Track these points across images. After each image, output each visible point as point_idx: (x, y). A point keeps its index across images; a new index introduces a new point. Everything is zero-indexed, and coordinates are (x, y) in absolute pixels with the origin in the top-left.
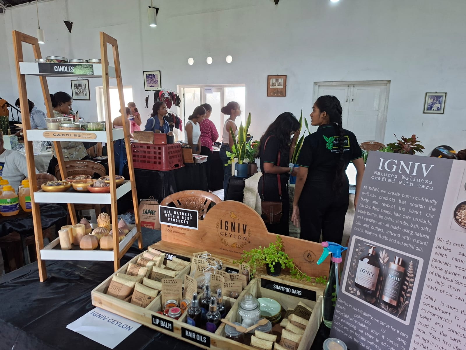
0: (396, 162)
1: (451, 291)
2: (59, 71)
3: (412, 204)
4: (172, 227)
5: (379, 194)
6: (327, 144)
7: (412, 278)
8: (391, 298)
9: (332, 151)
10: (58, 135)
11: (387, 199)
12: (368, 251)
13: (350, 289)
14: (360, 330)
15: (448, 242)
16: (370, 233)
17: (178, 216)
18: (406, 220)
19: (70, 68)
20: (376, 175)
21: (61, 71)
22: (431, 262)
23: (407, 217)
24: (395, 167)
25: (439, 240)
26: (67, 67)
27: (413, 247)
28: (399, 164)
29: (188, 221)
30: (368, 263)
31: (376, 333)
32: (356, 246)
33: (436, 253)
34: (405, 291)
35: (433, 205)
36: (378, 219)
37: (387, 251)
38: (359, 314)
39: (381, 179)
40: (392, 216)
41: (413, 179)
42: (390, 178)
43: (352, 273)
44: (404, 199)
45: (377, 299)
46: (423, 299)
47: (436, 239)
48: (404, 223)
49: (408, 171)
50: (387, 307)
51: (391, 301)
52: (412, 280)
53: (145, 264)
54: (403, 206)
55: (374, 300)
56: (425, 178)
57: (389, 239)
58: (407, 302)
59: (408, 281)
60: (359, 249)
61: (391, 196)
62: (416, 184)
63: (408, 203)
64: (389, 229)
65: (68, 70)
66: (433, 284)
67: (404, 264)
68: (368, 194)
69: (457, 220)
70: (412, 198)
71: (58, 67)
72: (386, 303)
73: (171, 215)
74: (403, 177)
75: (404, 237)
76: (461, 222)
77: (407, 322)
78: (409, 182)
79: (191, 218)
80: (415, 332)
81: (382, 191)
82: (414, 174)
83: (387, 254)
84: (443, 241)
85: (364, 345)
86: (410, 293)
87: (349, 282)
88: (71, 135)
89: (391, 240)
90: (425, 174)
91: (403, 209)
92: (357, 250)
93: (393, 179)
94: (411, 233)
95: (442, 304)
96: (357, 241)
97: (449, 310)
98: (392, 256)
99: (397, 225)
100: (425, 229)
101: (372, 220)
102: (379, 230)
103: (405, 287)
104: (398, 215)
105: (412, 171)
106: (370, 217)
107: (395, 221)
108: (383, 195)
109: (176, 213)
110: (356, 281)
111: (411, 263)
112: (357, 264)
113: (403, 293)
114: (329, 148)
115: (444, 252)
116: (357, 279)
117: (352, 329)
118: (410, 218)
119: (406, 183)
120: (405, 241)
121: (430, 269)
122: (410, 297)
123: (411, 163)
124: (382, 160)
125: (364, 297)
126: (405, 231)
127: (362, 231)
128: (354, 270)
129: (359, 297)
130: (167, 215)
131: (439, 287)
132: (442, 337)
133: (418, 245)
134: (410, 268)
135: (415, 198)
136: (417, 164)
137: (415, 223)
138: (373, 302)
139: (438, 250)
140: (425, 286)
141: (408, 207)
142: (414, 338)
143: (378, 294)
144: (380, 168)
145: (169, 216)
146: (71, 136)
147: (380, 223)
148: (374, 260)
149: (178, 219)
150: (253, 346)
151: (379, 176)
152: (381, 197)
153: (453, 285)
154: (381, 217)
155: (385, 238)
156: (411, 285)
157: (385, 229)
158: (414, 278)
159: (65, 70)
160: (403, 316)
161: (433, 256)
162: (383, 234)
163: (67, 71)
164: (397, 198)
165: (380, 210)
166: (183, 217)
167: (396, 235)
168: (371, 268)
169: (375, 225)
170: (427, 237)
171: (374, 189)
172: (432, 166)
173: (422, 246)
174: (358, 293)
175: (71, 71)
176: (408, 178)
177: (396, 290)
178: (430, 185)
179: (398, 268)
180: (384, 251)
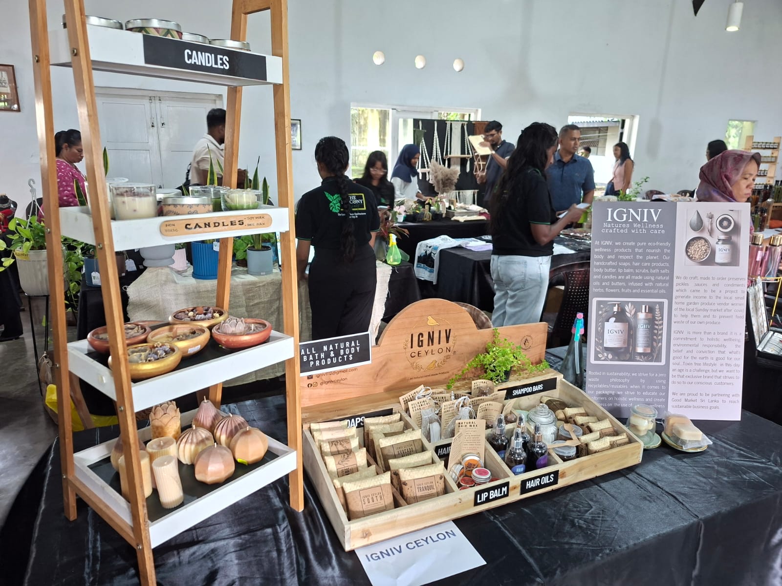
0: (625, 210)
1: (694, 319)
2: (195, 63)
3: (649, 251)
4: (318, 376)
5: (613, 247)
6: (331, 204)
7: (660, 320)
8: (645, 347)
9: (339, 215)
10: (195, 227)
11: (623, 250)
12: (613, 309)
13: (600, 356)
14: (619, 393)
15: (685, 278)
16: (612, 291)
17: (332, 353)
18: (647, 268)
19: (221, 59)
20: (606, 228)
21: (200, 64)
22: (674, 300)
23: (646, 264)
24: (625, 216)
25: (678, 278)
26: (213, 55)
27: (656, 291)
28: (628, 212)
29: (352, 354)
30: (615, 322)
31: (636, 387)
32: (599, 308)
33: (677, 291)
34: (656, 335)
35: (667, 248)
36: (617, 274)
37: (632, 303)
38: (614, 377)
39: (613, 231)
40: (632, 267)
41: (645, 225)
42: (622, 228)
43: (599, 340)
44: (640, 247)
45: (631, 354)
46: (673, 336)
47: (675, 278)
48: (644, 271)
49: (639, 219)
50: (643, 357)
51: (644, 350)
52: (660, 322)
53: (348, 447)
54: (640, 254)
55: (628, 355)
56: (656, 224)
57: (632, 291)
58: (660, 344)
59: (657, 325)
60: (602, 310)
61: (626, 247)
62: (648, 230)
63: (644, 250)
64: (631, 280)
65: (216, 63)
66: (679, 319)
67: (651, 310)
68: (601, 250)
69: (689, 256)
70: (647, 244)
71: (194, 52)
72: (640, 354)
73: (317, 355)
74: (635, 225)
75: (646, 285)
76: (692, 257)
77: (663, 363)
78: (642, 229)
79: (358, 348)
80: (672, 367)
81: (617, 244)
82: (645, 220)
83: (633, 307)
84: (681, 278)
85: (626, 405)
86: (662, 335)
87: (598, 349)
88: (223, 223)
89: (634, 291)
90: (655, 219)
91: (641, 257)
92: (600, 312)
93: (625, 228)
94: (653, 278)
95: (689, 333)
96: (599, 303)
97: (694, 336)
98: (637, 307)
99: (638, 274)
100: (663, 272)
101: (611, 276)
102: (620, 284)
103: (656, 331)
104: (637, 264)
105: (642, 218)
106: (609, 274)
107: (635, 271)
108: (618, 247)
109: (328, 348)
110: (605, 346)
111: (657, 307)
112: (603, 328)
113: (655, 337)
114: (334, 210)
115: (683, 287)
116: (606, 342)
117: (610, 395)
118: (649, 264)
119: (638, 231)
120: (649, 288)
121: (674, 306)
122: (662, 338)
123: (640, 210)
124: (610, 210)
125: (616, 358)
126: (647, 278)
127: (602, 290)
128: (600, 335)
129: (611, 360)
130: (308, 358)
131: (684, 319)
132: (693, 361)
133: (660, 288)
134: (657, 312)
135: (650, 244)
136: (646, 210)
137: (654, 268)
138: (628, 358)
139: (678, 287)
140: (673, 323)
141: (645, 254)
142: (671, 373)
143: (631, 349)
144: (609, 220)
145: (311, 358)
146: (224, 225)
147: (620, 277)
148: (621, 316)
149: (332, 358)
150: (596, 452)
151: (609, 228)
152: (616, 250)
153: (695, 313)
154: (620, 271)
155: (628, 290)
156: (660, 327)
157: (627, 281)
158: (662, 319)
159: (209, 63)
160: (658, 359)
161: (675, 294)
162: (625, 288)
163: (214, 66)
164: (633, 248)
165: (618, 263)
166: (342, 352)
167: (639, 284)
168: (619, 326)
169: (615, 281)
170: (668, 278)
171: (608, 243)
172: (660, 210)
173: (664, 288)
174: (610, 356)
175: (222, 67)
176: (639, 225)
177: (648, 337)
178: (662, 229)
179: (646, 316)
180: (630, 304)
